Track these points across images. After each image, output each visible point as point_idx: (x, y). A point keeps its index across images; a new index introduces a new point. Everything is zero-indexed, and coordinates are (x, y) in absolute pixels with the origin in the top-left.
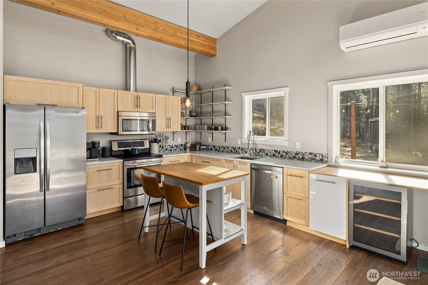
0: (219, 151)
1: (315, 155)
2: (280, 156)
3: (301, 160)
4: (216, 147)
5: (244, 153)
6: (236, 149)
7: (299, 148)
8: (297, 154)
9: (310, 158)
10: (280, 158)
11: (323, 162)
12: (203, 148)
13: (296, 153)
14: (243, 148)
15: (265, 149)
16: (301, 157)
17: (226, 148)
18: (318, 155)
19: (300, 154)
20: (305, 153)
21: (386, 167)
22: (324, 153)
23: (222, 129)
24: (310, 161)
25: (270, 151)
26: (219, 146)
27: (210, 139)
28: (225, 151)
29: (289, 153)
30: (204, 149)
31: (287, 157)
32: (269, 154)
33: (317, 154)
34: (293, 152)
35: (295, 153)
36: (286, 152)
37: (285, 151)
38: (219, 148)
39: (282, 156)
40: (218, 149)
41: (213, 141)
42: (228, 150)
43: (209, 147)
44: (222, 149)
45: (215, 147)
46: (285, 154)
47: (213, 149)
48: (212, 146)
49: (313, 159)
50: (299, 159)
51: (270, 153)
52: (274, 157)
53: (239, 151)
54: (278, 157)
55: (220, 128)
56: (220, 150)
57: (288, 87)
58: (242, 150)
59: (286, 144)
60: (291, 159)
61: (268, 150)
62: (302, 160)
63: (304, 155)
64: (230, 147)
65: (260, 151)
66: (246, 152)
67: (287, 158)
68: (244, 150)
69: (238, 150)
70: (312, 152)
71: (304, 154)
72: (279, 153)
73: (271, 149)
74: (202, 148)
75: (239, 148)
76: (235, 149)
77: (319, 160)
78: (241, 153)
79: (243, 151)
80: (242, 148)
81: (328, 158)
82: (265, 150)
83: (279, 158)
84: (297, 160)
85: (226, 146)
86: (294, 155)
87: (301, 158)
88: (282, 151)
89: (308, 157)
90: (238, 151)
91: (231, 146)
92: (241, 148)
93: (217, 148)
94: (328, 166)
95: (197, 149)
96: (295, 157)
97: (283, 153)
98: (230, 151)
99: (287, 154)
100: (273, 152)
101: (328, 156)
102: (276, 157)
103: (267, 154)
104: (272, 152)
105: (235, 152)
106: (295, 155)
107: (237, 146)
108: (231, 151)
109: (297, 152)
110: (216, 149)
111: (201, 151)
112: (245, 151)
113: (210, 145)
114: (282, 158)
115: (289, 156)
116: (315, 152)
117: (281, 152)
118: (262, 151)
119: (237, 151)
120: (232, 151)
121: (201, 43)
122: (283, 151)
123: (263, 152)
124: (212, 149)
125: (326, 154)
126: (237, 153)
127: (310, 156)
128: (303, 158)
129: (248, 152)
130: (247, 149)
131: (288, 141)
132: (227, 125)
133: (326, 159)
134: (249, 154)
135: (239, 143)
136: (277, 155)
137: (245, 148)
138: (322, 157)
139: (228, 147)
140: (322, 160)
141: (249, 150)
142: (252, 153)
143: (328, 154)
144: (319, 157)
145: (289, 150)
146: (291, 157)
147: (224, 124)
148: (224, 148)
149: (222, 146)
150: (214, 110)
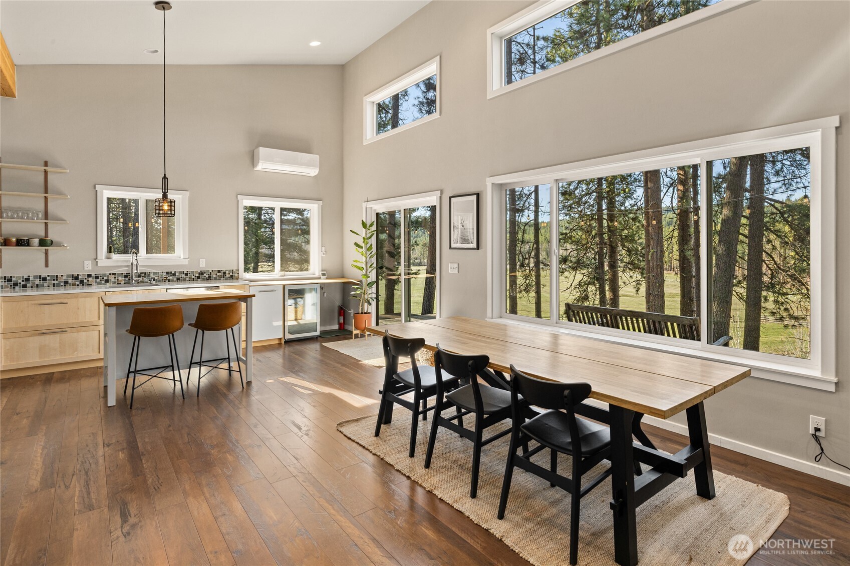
0: (24, 286)
1: (225, 273)
2: (175, 279)
3: (207, 280)
4: (14, 279)
5: (103, 282)
6: (80, 277)
7: (204, 266)
8: (201, 273)
9: (218, 276)
11: (233, 278)
14: (98, 274)
15: (148, 272)
16: (207, 276)
17: (48, 278)
18: (227, 272)
19: (205, 273)
20: (212, 271)
21: (286, 276)
22: (235, 269)
23: (44, 243)
24: (219, 279)
26: (26, 277)
28: (46, 285)
29: (189, 274)
31: (187, 279)
32: (156, 278)
33: (227, 270)
34: (196, 271)
35: (199, 273)
36: (185, 272)
37: (183, 272)
38: (27, 280)
39: (178, 279)
40: (23, 283)
42: (55, 282)
44: (37, 282)
46: (183, 276)
47: (2, 284)
49: (222, 277)
50: (204, 279)
51: (158, 276)
52: (165, 282)
53: (88, 281)
54: (172, 281)
55: (35, 241)
56: (29, 285)
57: (188, 190)
58: (97, 278)
59: (186, 262)
60: (193, 280)
61: (155, 273)
62: (209, 280)
64: (62, 276)
65: (139, 276)
66: (107, 281)
67: (188, 281)
68: (103, 278)
69: (86, 279)
70: (221, 269)
71: (211, 273)
72: (174, 275)
73: (159, 272)
75: (89, 276)
76: (77, 278)
77: (229, 277)
78: (93, 284)
79: (98, 280)
80: (96, 274)
81: (238, 274)
82: (150, 273)
83: (174, 282)
84: (201, 280)
85: (48, 276)
86: (197, 275)
87: (207, 278)
89: (216, 276)
90: (85, 281)
91: (65, 274)
92: (93, 275)
93: (20, 281)
94: (242, 281)
96: (198, 278)
97: (182, 274)
98: (62, 284)
99: (186, 275)
100: (165, 274)
101: (238, 272)
102: (169, 281)
103: (153, 279)
104: (162, 275)
105: (78, 283)
106: (199, 275)
107: (82, 273)
108: (66, 283)
109: (201, 271)
110: (16, 284)
112: (105, 278)
114: (179, 281)
115: (189, 278)
116: (224, 269)
117: (177, 274)
118: (142, 275)
119: (82, 282)
120: (70, 281)
122: (180, 273)
123: (145, 277)
125: (236, 270)
126: (83, 285)
127: (218, 274)
128: (210, 277)
129: (113, 279)
130: (110, 276)
131: (188, 258)
132: (51, 236)
133: (236, 275)
134: (114, 283)
135: (89, 267)
136: (170, 278)
137: (105, 275)
138: (233, 273)
139: (57, 276)
140: (232, 276)
141: (113, 276)
142: (121, 281)
143: (238, 270)
144: (229, 274)
145: (190, 270)
146: (193, 279)
147: (42, 233)
148: (45, 279)
149: (35, 277)
150: (4, 204)
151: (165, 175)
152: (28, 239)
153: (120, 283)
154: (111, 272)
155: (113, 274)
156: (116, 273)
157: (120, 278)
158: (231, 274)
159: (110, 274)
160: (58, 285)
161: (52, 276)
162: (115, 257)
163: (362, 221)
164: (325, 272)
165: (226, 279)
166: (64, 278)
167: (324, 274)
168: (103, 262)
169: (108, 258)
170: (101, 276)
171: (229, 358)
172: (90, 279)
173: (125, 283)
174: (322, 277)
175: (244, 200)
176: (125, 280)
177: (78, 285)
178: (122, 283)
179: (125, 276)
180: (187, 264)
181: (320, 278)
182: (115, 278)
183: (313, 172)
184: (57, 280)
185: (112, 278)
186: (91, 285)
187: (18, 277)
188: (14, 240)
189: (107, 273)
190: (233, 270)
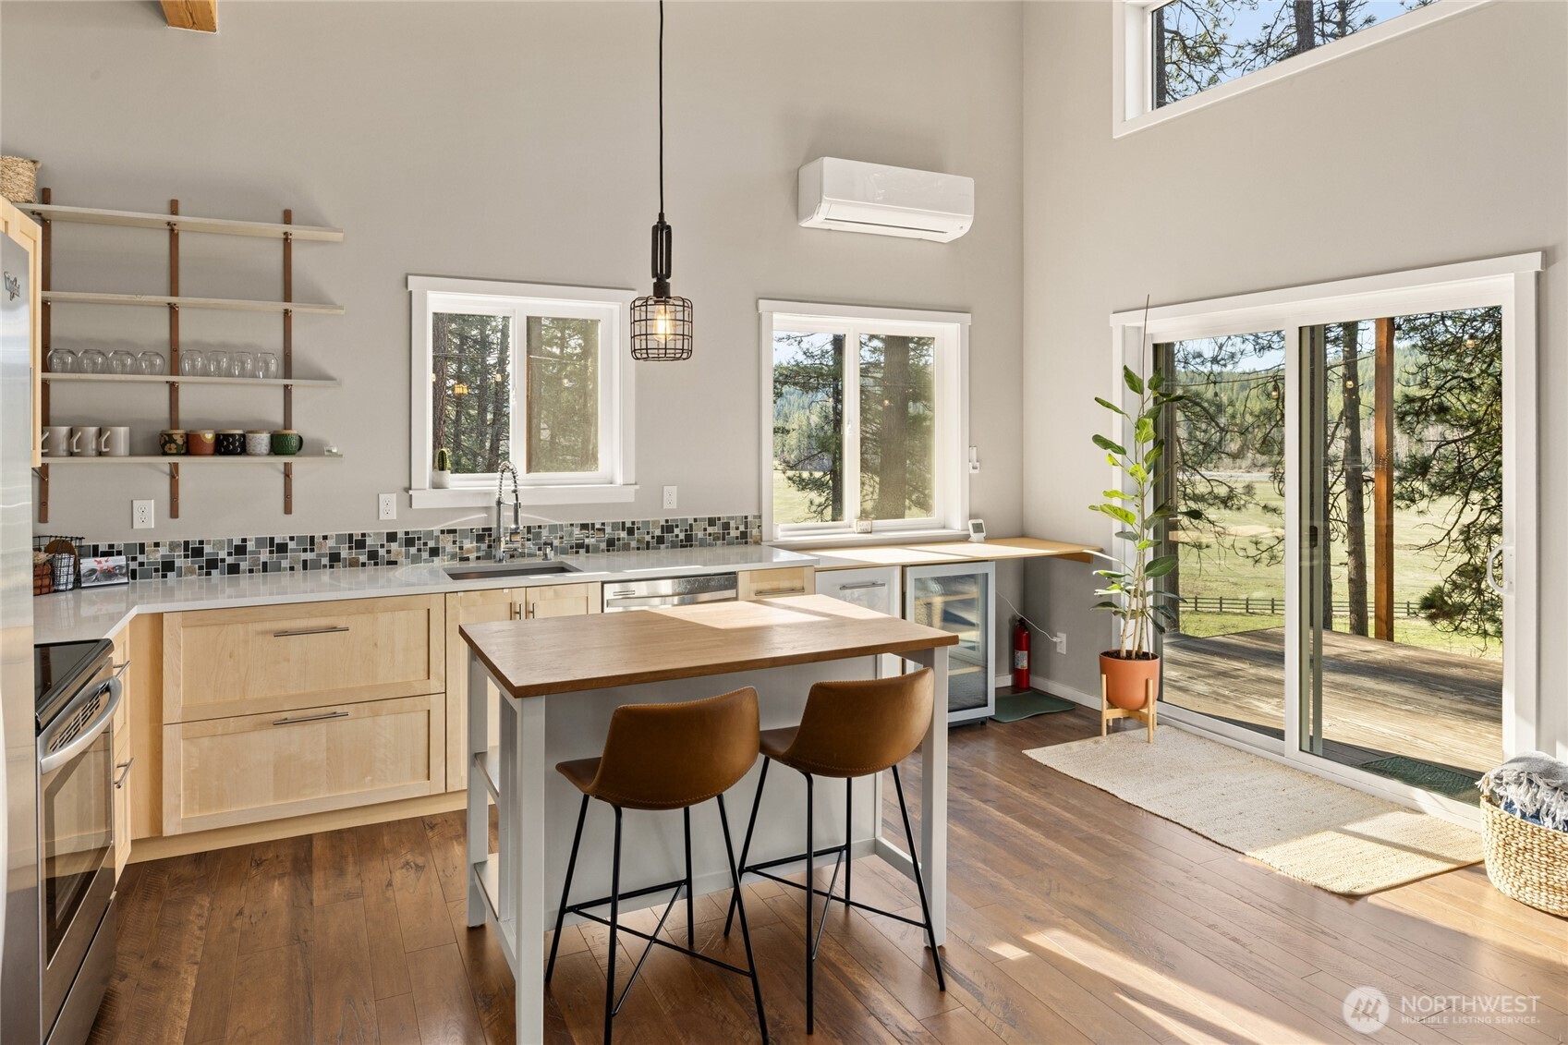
0: (233, 570)
1: (726, 526)
2: (603, 546)
3: (682, 546)
4: (207, 549)
5: (425, 555)
6: (369, 541)
7: (674, 506)
8: (668, 528)
9: (710, 535)
10: (603, 551)
11: (746, 543)
12: (97, 567)
13: (664, 524)
14: (413, 533)
15: (537, 525)
16: (682, 536)
17: (292, 545)
18: (732, 524)
19: (677, 526)
20: (695, 520)
21: (871, 532)
22: (751, 515)
23: (281, 445)
24: (710, 545)
25: (561, 530)
26: (237, 542)
27: (148, 515)
28: (285, 564)
29: (638, 529)
30: (109, 574)
31: (634, 544)
32: (556, 542)
33: (732, 518)
34: (654, 522)
35: (662, 526)
36: (628, 525)
37: (623, 523)
38: (240, 550)
39: (611, 543)
40: (230, 560)
41: (174, 513)
42: (309, 556)
43: (141, 558)
44: (264, 556)
45: (198, 552)
46: (623, 534)
47: (179, 562)
48: (173, 546)
49: (718, 539)
50: (674, 545)
51: (561, 538)
52: (577, 552)
53: (389, 552)
54: (597, 550)
56: (244, 566)
57: (633, 290)
58: (410, 543)
59: (629, 496)
60: (648, 548)
61: (553, 528)
62: (686, 546)
63: (691, 530)
64: (325, 538)
66: (434, 552)
67: (633, 548)
68: (425, 544)
69: (382, 546)
70: (717, 516)
71: (691, 525)
72: (601, 532)
73: (564, 523)
74: (93, 571)
75: (392, 537)
76: (361, 544)
77: (737, 538)
78: (401, 559)
79: (413, 550)
80: (407, 533)
81: (760, 527)
82: (540, 527)
83: (600, 555)
84: (667, 547)
85: (292, 539)
86: (658, 532)
87: (682, 541)
88: (613, 523)
89: (705, 535)
90: (382, 552)
91: (332, 533)
92: (401, 535)
93: (223, 554)
95: (64, 581)
96: (660, 540)
97: (619, 530)
98: (325, 561)
99: (631, 532)
100: (577, 531)
101: (761, 522)
102: (588, 551)
104: (571, 534)
105: (363, 558)
106: (663, 532)
107: (374, 531)
108: (334, 557)
109: (667, 521)
110: (212, 564)
111: (84, 592)
112: (431, 544)
113: (148, 541)
114: (614, 550)
115: (638, 541)
116: (724, 514)
117: (608, 529)
119: (373, 556)
120: (344, 554)
122: (615, 526)
124: (171, 567)
125: (755, 517)
126: (376, 564)
127: (710, 530)
128: (689, 538)
129: (450, 548)
130: (441, 536)
131: (636, 484)
132: (299, 427)
133: (755, 532)
134: (453, 556)
135: (390, 514)
136: (592, 540)
137: (430, 534)
138: (746, 527)
139: (312, 538)
140: (744, 535)
141: (450, 537)
142: (469, 551)
143: (760, 517)
144: (737, 528)
145: (639, 519)
146: (648, 542)
147: (277, 417)
148: (282, 548)
149: (260, 542)
150: (185, 335)
151: (661, 215)
152: (244, 436)
153: (467, 559)
154: (446, 526)
155: (450, 532)
156: (458, 528)
157: (469, 544)
158: (742, 528)
159: (443, 532)
160: (316, 565)
161: (301, 539)
162: (454, 481)
163: (1125, 368)
164: (981, 521)
165: (730, 544)
166: (331, 543)
167: (978, 528)
168: (425, 498)
169: (437, 486)
170: (419, 539)
171: (848, 847)
172: (394, 546)
173: (478, 558)
174: (974, 536)
175: (776, 316)
176: (478, 549)
177: (364, 565)
178: (473, 556)
179: (480, 538)
180: (633, 500)
181: (965, 539)
182: (454, 542)
183: (956, 227)
184: (312, 550)
185: (447, 544)
186: (395, 563)
187: (219, 544)
188: (209, 436)
189: (436, 528)
190: (746, 517)
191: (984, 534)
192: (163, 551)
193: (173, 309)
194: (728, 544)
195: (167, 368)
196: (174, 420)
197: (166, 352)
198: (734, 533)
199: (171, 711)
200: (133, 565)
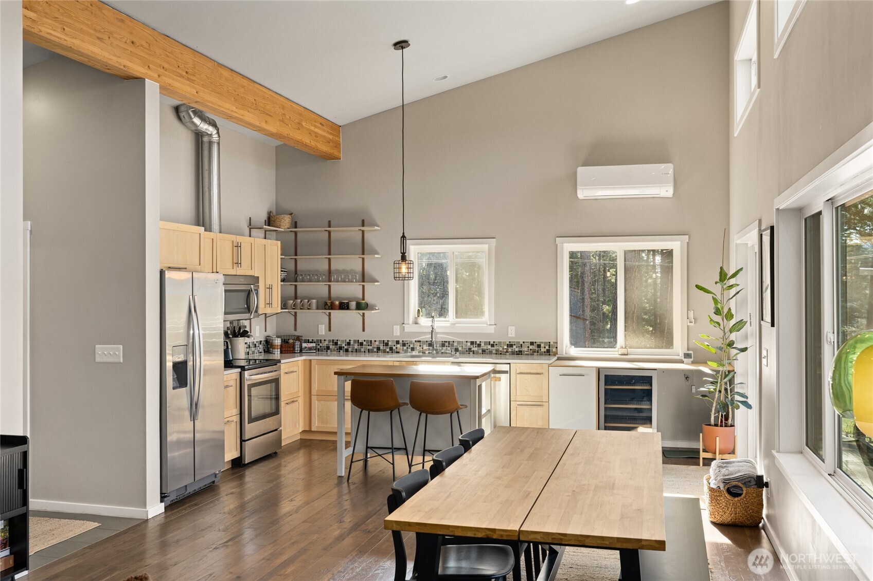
0: (347, 350)
1: (539, 346)
2: (480, 351)
3: (517, 354)
4: (339, 343)
5: (409, 350)
6: (390, 343)
7: (514, 335)
8: (510, 345)
9: (531, 350)
10: (480, 354)
11: (550, 355)
13: (508, 343)
14: (405, 341)
15: (452, 340)
16: (517, 350)
17: (365, 343)
18: (542, 345)
19: (515, 345)
20: (524, 342)
21: (627, 355)
22: (552, 342)
23: (359, 307)
24: (531, 355)
25: (462, 344)
26: (348, 341)
27: (322, 330)
28: (363, 350)
29: (496, 345)
30: (310, 349)
31: (494, 352)
32: (460, 349)
33: (542, 343)
34: (504, 342)
35: (508, 344)
36: (492, 343)
37: (489, 342)
38: (349, 344)
39: (484, 350)
40: (346, 347)
41: (330, 330)
42: (370, 348)
43: (321, 345)
44: (356, 347)
45: (336, 344)
46: (489, 347)
47: (331, 347)
48: (329, 341)
49: (535, 352)
50: (513, 353)
51: (462, 347)
52: (469, 353)
53: (396, 348)
54: (477, 353)
55: (353, 304)
56: (350, 349)
57: (494, 238)
58: (404, 345)
59: (492, 329)
60: (501, 354)
61: (459, 342)
62: (519, 354)
63: (521, 347)
64: (375, 341)
65: (443, 345)
66: (413, 349)
67: (494, 354)
68: (409, 346)
69: (394, 346)
70: (534, 341)
71: (521, 345)
72: (479, 345)
73: (463, 340)
74: (306, 347)
75: (398, 342)
76: (387, 344)
77: (545, 352)
78: (401, 351)
79: (405, 348)
80: (403, 341)
81: (557, 348)
82: (453, 342)
84: (510, 354)
85: (365, 341)
87: (517, 352)
89: (528, 349)
90: (394, 348)
91: (378, 339)
92: (401, 342)
93: (343, 345)
94: (559, 359)
95: (296, 349)
96: (507, 351)
97: (487, 345)
98: (375, 350)
99: (493, 346)
100: (469, 344)
101: (557, 345)
102: (474, 353)
103: (457, 350)
104: (466, 346)
105: (388, 350)
106: (508, 347)
107: (392, 340)
108: (378, 349)
109: (510, 342)
110: (341, 348)
111: (303, 354)
112: (412, 346)
113: (323, 339)
114: (485, 354)
115: (496, 350)
116: (538, 341)
117: (482, 344)
118: (447, 344)
119: (391, 349)
120: (381, 348)
121: (324, 137)
122: (486, 343)
123: (449, 347)
124: (328, 348)
125: (554, 343)
126: (392, 352)
127: (531, 347)
128: (520, 351)
129: (418, 348)
130: (416, 343)
131: (495, 325)
132: (369, 299)
133: (554, 350)
134: (419, 352)
135: (397, 333)
136: (475, 349)
137: (411, 342)
138: (549, 347)
139: (371, 341)
140: (548, 351)
141: (419, 344)
142: (426, 350)
143: (557, 343)
144: (545, 347)
145: (497, 341)
146: (501, 352)
147: (361, 296)
148: (361, 344)
149: (355, 341)
150: (333, 268)
152: (348, 303)
153: (425, 353)
154: (417, 339)
155: (419, 341)
156: (421, 340)
157: (425, 347)
158: (547, 347)
159: (416, 341)
160: (372, 351)
161: (368, 341)
162: (423, 321)
164: (690, 352)
166: (377, 343)
167: (687, 356)
168: (410, 327)
169: (416, 322)
170: (407, 344)
172: (398, 346)
174: (685, 360)
176: (429, 349)
177: (388, 352)
178: (427, 352)
179: (430, 345)
180: (493, 332)
181: (682, 362)
182: (420, 346)
183: (667, 191)
184: (371, 346)
185: (417, 346)
186: (399, 352)
187: (342, 341)
188: (337, 303)
189: (413, 340)
190: (550, 343)
191: (692, 360)
192: (327, 342)
193: (329, 259)
194: (540, 355)
195: (327, 279)
196: (330, 298)
197: (327, 274)
198: (543, 350)
199: (314, 392)
200: (318, 347)
